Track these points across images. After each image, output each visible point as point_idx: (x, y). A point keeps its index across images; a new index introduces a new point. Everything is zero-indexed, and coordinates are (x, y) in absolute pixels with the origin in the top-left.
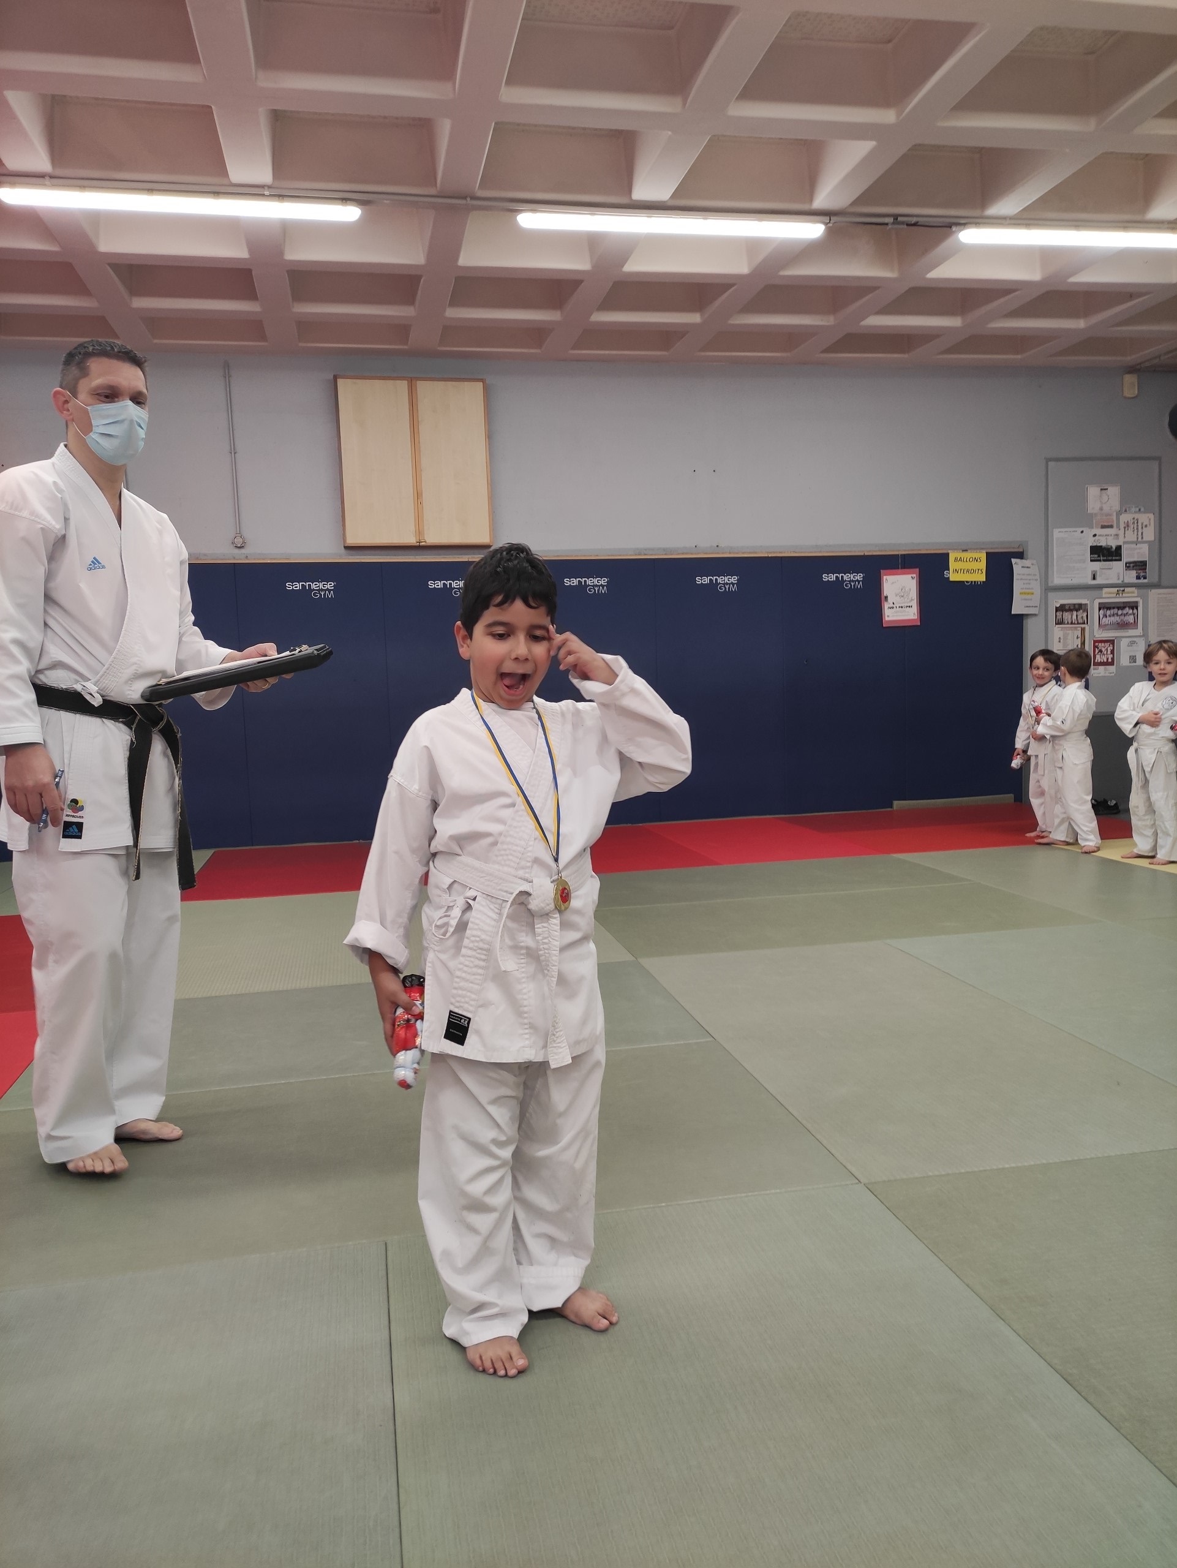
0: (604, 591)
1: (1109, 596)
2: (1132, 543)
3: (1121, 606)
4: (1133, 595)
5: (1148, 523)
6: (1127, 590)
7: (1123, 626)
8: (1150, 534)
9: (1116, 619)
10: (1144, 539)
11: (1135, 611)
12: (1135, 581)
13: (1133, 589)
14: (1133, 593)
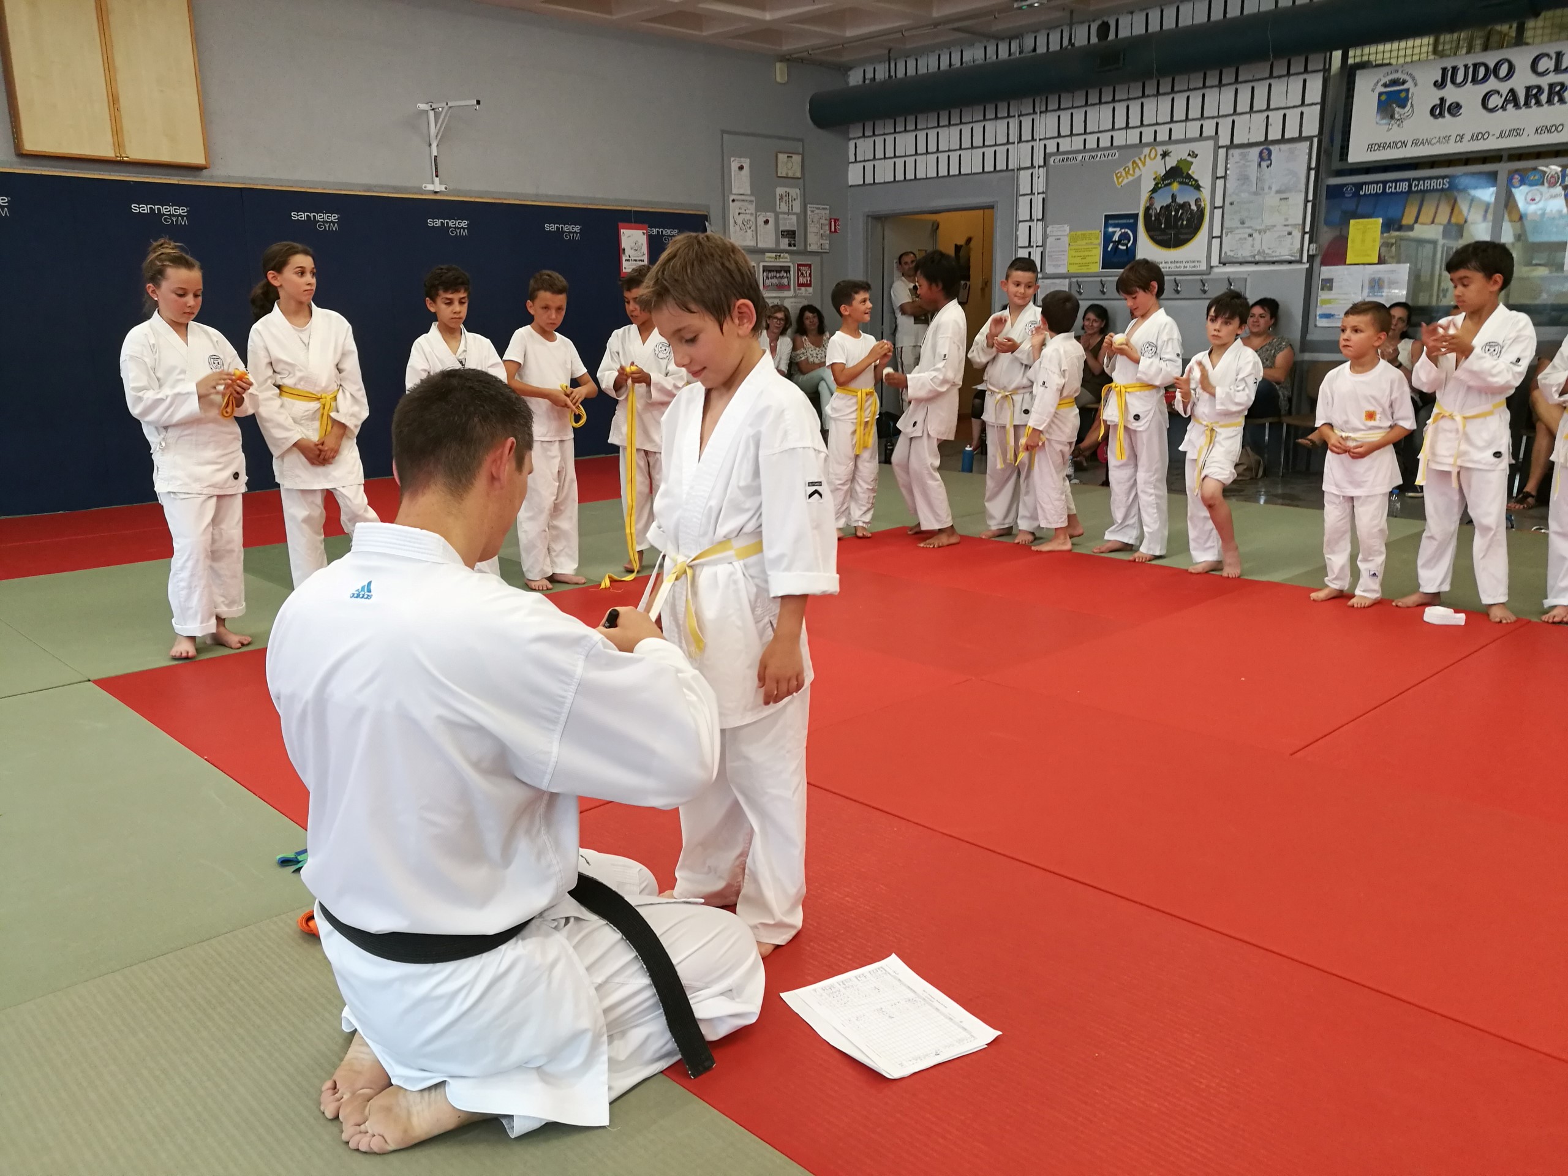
0: (335, 228)
1: (770, 260)
2: (784, 213)
3: (779, 269)
4: (783, 260)
5: (795, 197)
6: (782, 255)
7: (780, 287)
8: (797, 208)
9: (775, 281)
10: (794, 211)
11: (788, 275)
12: (788, 248)
13: (787, 255)
14: (786, 258)
